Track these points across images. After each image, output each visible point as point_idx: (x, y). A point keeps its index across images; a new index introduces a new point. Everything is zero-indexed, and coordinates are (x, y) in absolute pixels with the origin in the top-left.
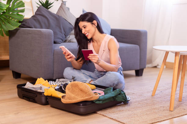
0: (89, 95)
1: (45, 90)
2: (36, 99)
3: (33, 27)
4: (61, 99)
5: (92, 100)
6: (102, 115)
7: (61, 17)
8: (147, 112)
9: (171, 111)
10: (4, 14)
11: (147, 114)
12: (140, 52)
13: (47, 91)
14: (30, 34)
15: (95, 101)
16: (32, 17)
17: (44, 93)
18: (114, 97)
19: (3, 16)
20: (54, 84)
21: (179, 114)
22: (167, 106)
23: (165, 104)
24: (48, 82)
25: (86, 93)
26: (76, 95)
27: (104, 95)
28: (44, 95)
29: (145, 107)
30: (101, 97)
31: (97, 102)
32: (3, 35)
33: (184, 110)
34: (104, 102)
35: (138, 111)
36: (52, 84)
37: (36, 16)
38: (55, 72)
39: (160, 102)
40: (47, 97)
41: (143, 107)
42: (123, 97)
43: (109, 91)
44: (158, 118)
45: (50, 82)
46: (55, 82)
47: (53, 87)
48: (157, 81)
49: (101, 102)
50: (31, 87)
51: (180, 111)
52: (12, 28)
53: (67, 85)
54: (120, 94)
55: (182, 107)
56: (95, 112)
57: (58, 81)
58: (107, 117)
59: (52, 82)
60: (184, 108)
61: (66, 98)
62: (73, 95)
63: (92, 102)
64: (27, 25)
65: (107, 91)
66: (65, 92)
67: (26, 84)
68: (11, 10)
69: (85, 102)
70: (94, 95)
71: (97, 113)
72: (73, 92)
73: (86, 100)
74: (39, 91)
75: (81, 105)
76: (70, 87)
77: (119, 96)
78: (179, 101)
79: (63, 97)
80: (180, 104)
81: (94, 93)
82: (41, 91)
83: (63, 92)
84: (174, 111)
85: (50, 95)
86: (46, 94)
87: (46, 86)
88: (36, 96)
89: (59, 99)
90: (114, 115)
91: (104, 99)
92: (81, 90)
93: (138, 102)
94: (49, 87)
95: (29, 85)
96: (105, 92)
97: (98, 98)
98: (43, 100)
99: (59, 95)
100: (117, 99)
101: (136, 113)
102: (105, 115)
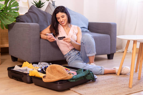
0: (65, 75)
1: (29, 71)
2: (23, 79)
3: (26, 21)
4: (43, 78)
5: (67, 79)
6: (74, 91)
7: (48, 13)
8: (110, 88)
9: (130, 88)
10: (3, 12)
11: (109, 90)
12: (111, 40)
13: (31, 73)
14: (22, 27)
15: (69, 80)
16: (25, 14)
17: (29, 74)
18: (85, 77)
19: (2, 13)
20: (37, 66)
21: (136, 90)
22: (127, 84)
23: (126, 82)
24: (32, 64)
25: (62, 73)
26: (55, 75)
27: (76, 75)
28: (29, 75)
29: (110, 85)
30: (74, 77)
31: (71, 81)
32: (3, 28)
33: (141, 87)
34: (77, 81)
35: (103, 88)
36: (35, 66)
37: (29, 13)
38: (41, 57)
39: (123, 80)
40: (31, 77)
41: (108, 84)
42: (91, 76)
43: (80, 72)
44: (118, 93)
45: (34, 64)
46: (38, 65)
47: (36, 69)
48: (121, 63)
49: (74, 81)
50: (18, 69)
51: (138, 88)
52: (9, 23)
53: (47, 67)
54: (89, 74)
55: (139, 85)
56: (68, 89)
57: (40, 64)
58: (77, 92)
59: (35, 64)
60: (141, 86)
61: (46, 77)
62: (52, 76)
63: (67, 81)
64: (21, 20)
65: (79, 72)
66: (46, 73)
67: (14, 67)
68: (8, 8)
69: (61, 81)
70: (69, 75)
71: (70, 90)
72: (52, 73)
73: (62, 79)
74: (25, 72)
75: (58, 83)
76: (50, 69)
77: (89, 75)
78: (139, 80)
79: (44, 77)
80: (138, 82)
81: (69, 73)
82: (27, 72)
83: (44, 73)
84: (132, 88)
85: (33, 75)
86: (30, 75)
87: (31, 68)
88: (23, 77)
89: (40, 79)
90: (82, 92)
91: (76, 78)
92: (59, 71)
93: (105, 80)
94: (33, 69)
95: (17, 68)
96: (78, 72)
97: (72, 77)
98: (28, 79)
99: (41, 75)
100: (86, 78)
101: (100, 90)
102: (75, 91)
